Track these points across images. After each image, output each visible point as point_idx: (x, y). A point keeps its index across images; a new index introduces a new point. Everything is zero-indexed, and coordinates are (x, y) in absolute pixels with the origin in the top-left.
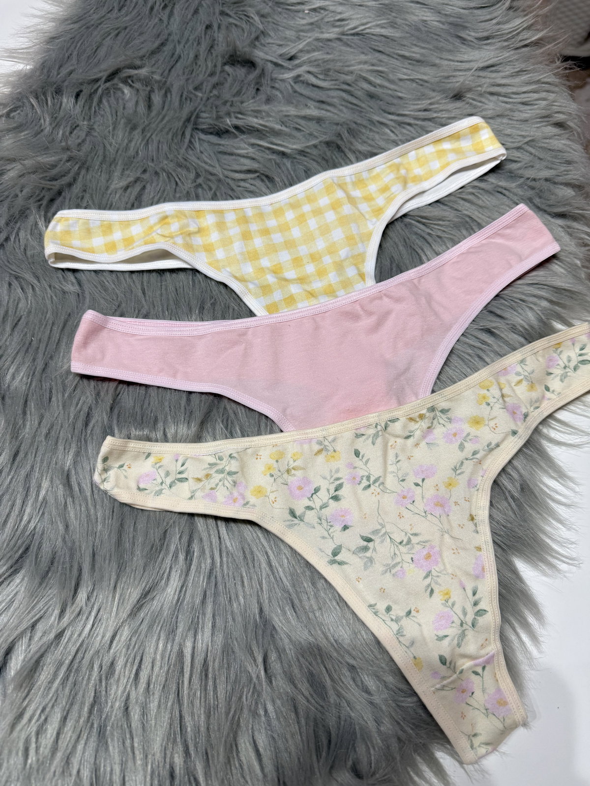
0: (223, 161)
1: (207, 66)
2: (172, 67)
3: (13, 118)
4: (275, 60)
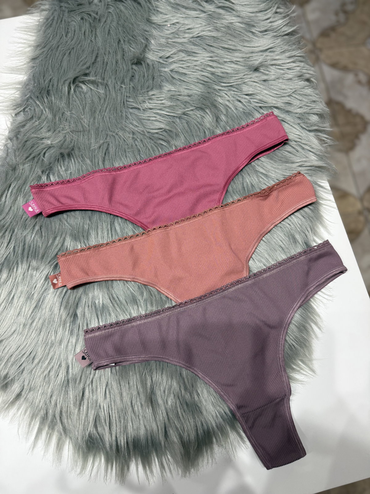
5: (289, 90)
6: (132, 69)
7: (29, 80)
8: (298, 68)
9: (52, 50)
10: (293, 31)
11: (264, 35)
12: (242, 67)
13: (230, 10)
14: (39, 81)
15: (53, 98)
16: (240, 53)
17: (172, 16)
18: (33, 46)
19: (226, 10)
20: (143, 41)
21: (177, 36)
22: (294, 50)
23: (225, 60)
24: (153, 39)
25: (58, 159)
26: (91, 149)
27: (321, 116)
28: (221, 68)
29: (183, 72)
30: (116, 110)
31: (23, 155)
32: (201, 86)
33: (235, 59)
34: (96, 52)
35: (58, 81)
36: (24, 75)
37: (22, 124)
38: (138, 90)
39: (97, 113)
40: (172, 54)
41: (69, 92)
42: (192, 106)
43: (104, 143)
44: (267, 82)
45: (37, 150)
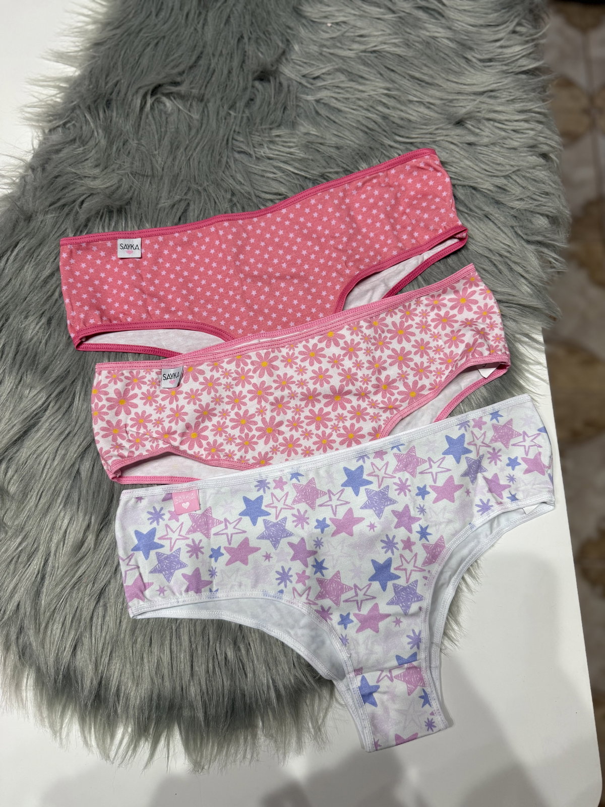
0: (254, 181)
1: (239, 83)
2: (208, 83)
3: (69, 129)
4: (298, 80)
5: (508, 167)
6: (253, 87)
7: (82, 78)
8: (532, 133)
9: (129, 35)
10: (536, 69)
11: (485, 67)
12: (436, 115)
13: (437, 16)
14: (97, 81)
15: (114, 114)
16: (438, 91)
17: (338, 11)
18: (101, 23)
19: (431, 14)
20: (280, 44)
21: (339, 45)
22: (531, 100)
23: (411, 98)
24: (298, 43)
25: (103, 214)
26: (159, 206)
27: (554, 220)
28: (402, 111)
29: (336, 106)
30: (213, 151)
31: (46, 198)
32: (361, 134)
33: (427, 99)
34: (200, 49)
35: (128, 87)
36: (76, 67)
37: (57, 148)
38: (255, 124)
39: (182, 150)
40: (323, 74)
41: (142, 108)
42: (338, 165)
43: (181, 200)
44: (474, 147)
45: (71, 194)
